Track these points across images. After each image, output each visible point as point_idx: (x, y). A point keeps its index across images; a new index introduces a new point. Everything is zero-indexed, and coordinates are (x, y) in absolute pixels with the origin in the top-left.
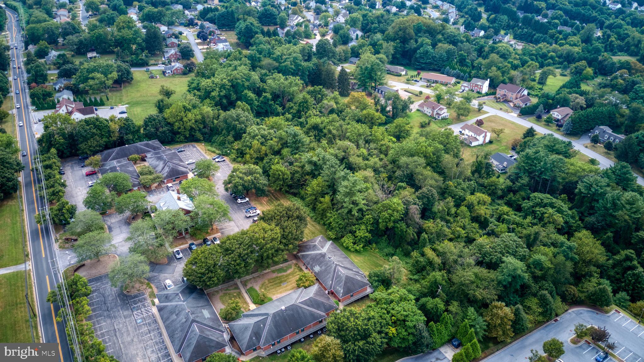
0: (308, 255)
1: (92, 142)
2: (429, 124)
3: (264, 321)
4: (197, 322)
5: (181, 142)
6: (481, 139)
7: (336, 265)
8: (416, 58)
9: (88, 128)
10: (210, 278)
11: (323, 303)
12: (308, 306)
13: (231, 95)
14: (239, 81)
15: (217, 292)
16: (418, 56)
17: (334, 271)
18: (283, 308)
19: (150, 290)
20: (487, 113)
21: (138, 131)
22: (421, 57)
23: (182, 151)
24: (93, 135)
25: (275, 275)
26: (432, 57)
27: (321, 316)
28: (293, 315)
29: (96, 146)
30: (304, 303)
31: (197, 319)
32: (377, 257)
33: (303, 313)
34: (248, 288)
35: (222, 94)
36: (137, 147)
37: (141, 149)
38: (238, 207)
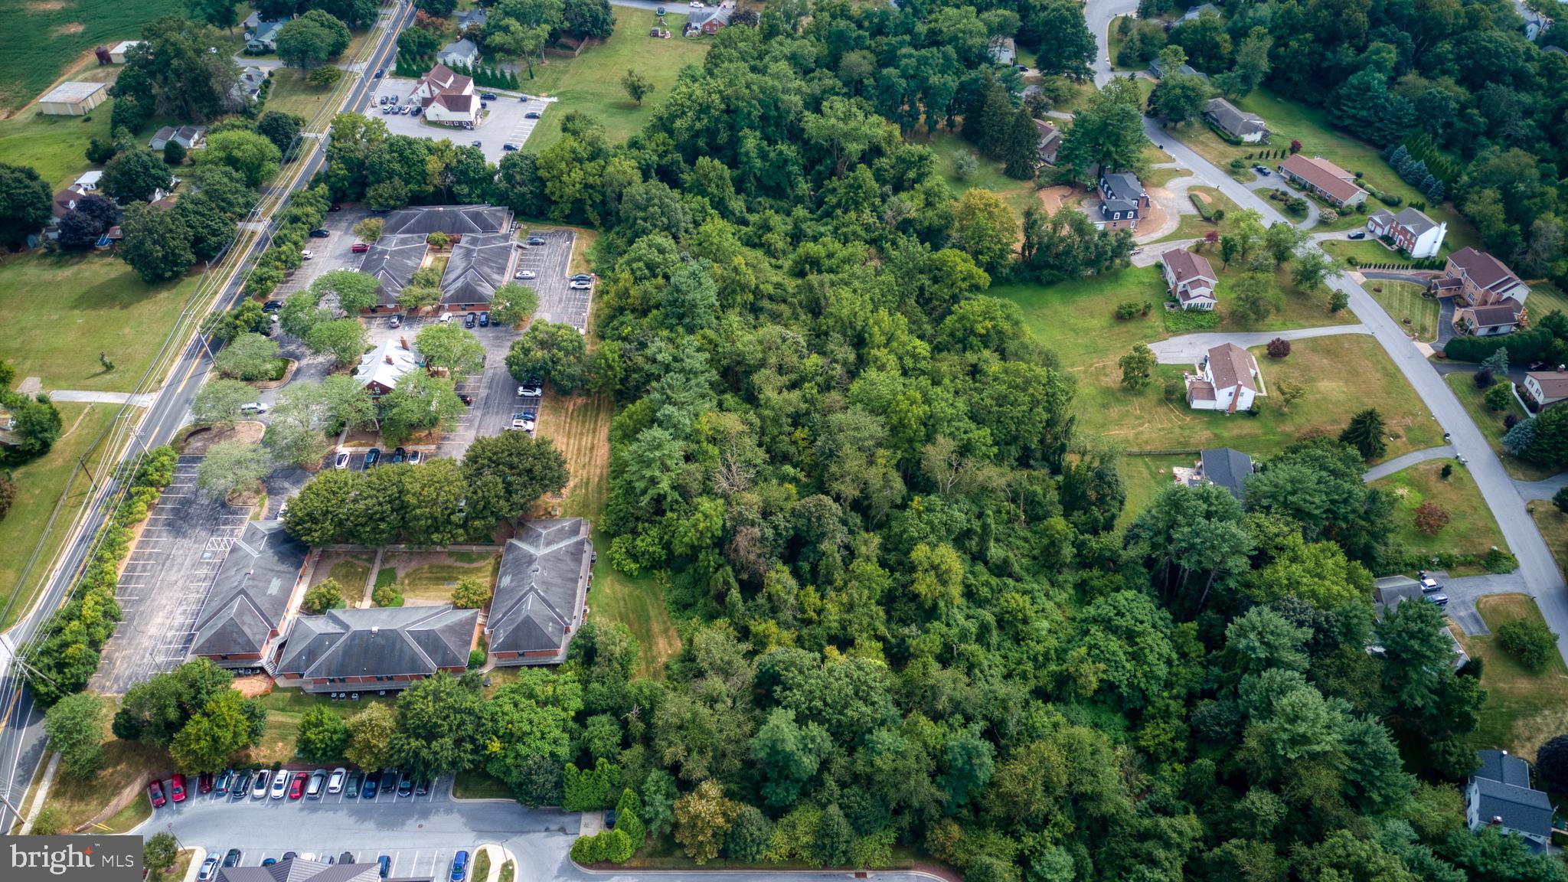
0: (517, 548)
1: (385, 189)
2: (1145, 314)
3: (333, 637)
4: (247, 595)
5: (555, 222)
6: (1222, 400)
7: (532, 588)
8: (1338, 97)
9: (388, 157)
10: (310, 530)
11: (446, 647)
12: (419, 643)
13: (718, 131)
14: (742, 104)
15: (338, 554)
16: (1344, 91)
17: (520, 599)
18: (375, 629)
19: (258, 509)
20: (1358, 322)
21: (491, 176)
22: (1349, 97)
23: (537, 244)
24: (391, 174)
25: (448, 562)
26: (1376, 106)
27: (426, 668)
28: (383, 647)
29: (391, 197)
30: (417, 635)
31: (251, 592)
32: (657, 599)
33: (401, 650)
34: (387, 566)
35: (698, 125)
36: (456, 215)
37: (462, 221)
38: (514, 402)
